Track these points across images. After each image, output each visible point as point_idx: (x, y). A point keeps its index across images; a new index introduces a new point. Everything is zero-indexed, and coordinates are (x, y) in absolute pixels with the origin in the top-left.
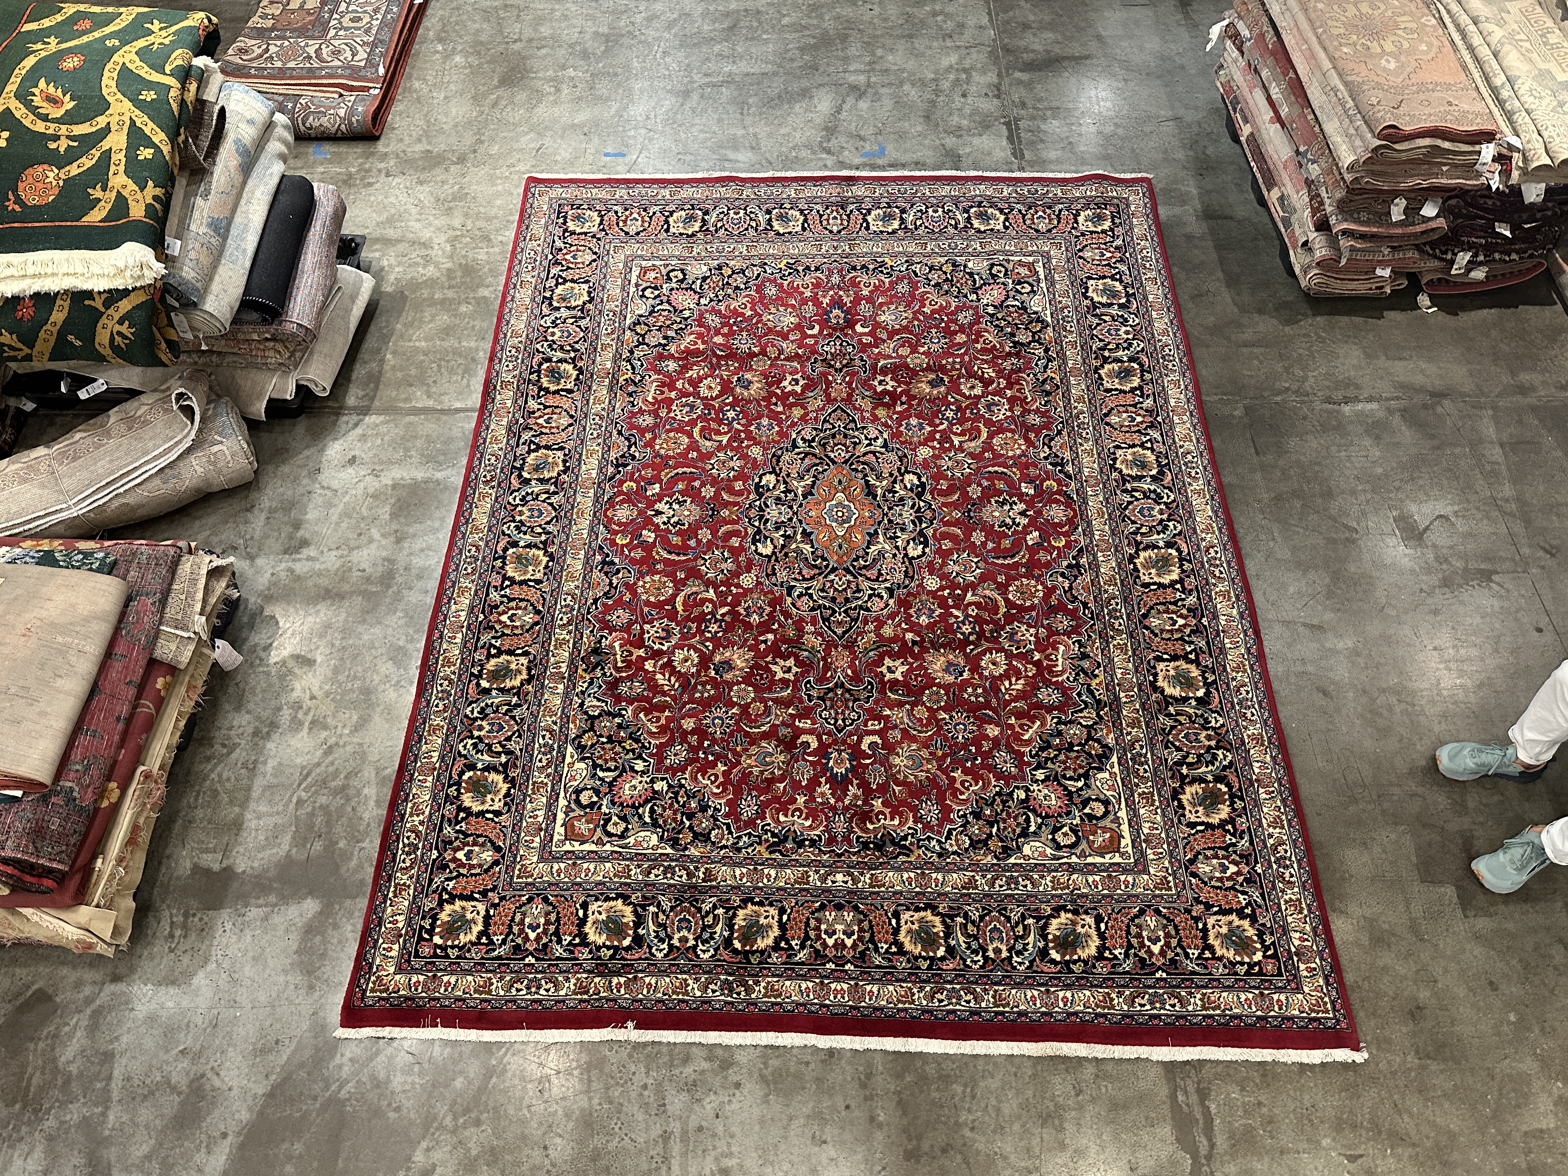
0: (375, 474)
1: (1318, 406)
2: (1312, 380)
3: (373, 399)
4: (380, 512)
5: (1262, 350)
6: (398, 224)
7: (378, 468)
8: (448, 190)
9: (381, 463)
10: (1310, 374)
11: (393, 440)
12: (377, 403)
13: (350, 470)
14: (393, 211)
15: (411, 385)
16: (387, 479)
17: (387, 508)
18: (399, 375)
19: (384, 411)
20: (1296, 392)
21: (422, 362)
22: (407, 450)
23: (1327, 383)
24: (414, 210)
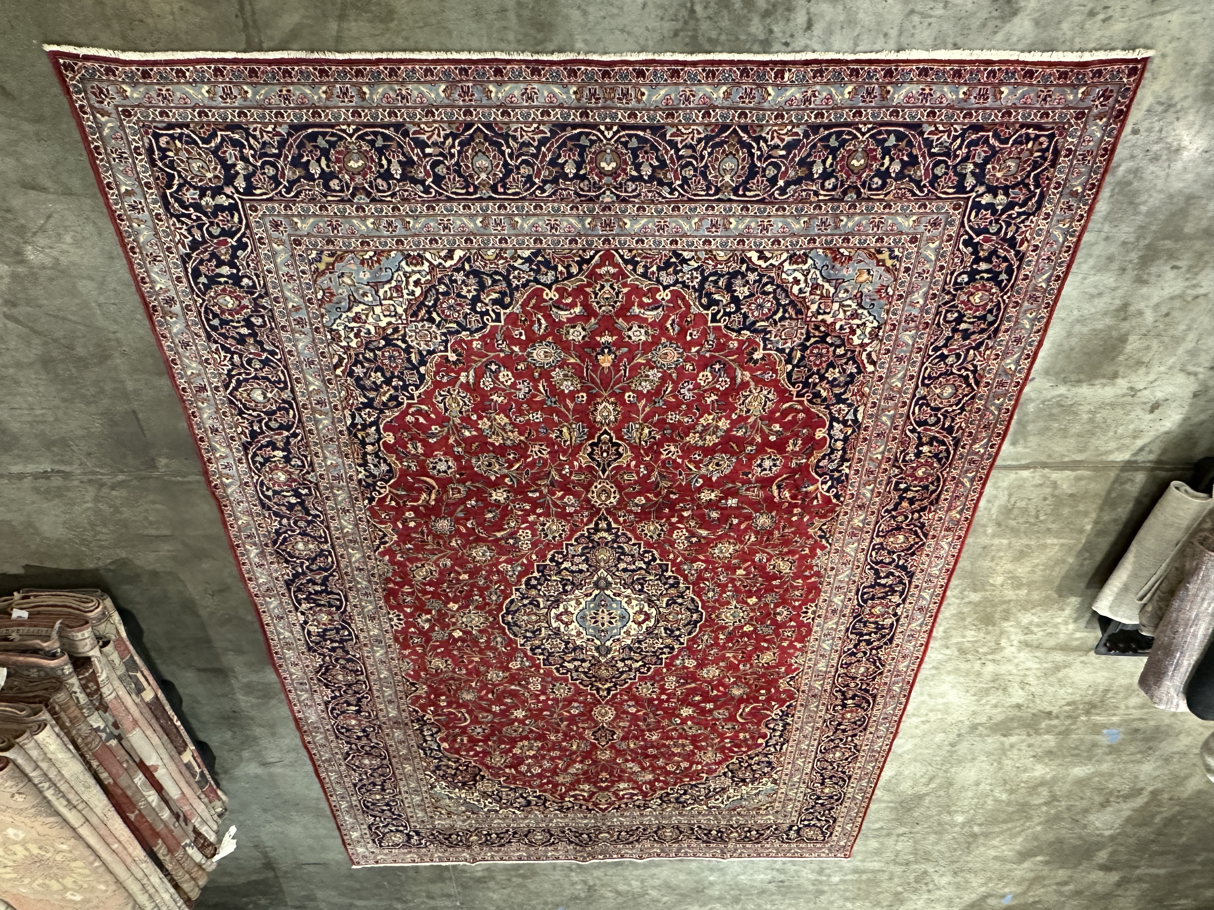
0: (1133, 391)
1: (75, 468)
2: (88, 498)
3: (1117, 480)
4: (1137, 345)
5: (146, 532)
6: (1049, 665)
7: (1129, 399)
8: (993, 699)
9: (1123, 405)
10: (89, 505)
11: (1105, 431)
12: (1113, 474)
13: (1160, 395)
14: (1052, 679)
15: (1071, 495)
16: (1122, 384)
17: (1129, 348)
18: (1081, 507)
19: (1107, 466)
20: (102, 485)
21: (1053, 522)
22: (1091, 420)
23: (70, 494)
24: (1031, 679)
